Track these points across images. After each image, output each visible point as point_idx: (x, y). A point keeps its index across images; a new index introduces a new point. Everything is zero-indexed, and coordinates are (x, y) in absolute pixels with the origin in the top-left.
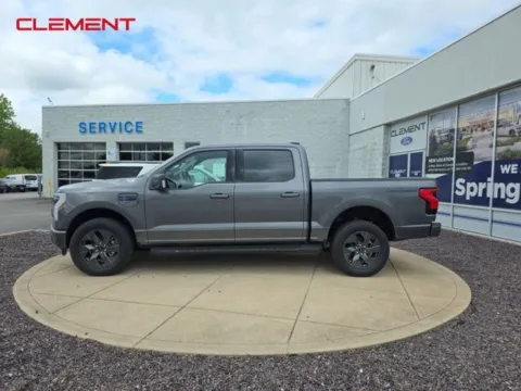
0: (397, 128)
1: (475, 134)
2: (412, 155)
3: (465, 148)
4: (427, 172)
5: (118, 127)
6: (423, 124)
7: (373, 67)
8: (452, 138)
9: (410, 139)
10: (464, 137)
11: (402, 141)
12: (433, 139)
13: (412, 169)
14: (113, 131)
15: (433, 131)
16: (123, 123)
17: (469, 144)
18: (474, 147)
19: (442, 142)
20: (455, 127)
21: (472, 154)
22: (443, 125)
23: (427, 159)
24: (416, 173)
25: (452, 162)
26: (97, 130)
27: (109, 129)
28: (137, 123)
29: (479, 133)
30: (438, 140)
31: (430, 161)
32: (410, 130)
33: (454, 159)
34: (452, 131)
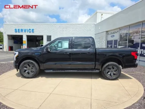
0: (110, 33)
1: (134, 35)
2: (114, 40)
3: (131, 39)
4: (119, 46)
5: (26, 31)
6: (118, 31)
7: (102, 15)
8: (127, 36)
9: (114, 36)
10: (131, 35)
11: (111, 36)
12: (121, 36)
13: (114, 44)
14: (25, 31)
15: (121, 34)
16: (28, 29)
17: (132, 38)
18: (134, 38)
19: (124, 37)
20: (128, 32)
21: (133, 40)
22: (124, 32)
23: (119, 42)
24: (115, 46)
25: (127, 43)
26: (20, 31)
27: (24, 31)
28: (32, 29)
29: (136, 34)
30: (123, 36)
31: (120, 42)
32: (114, 33)
33: (127, 42)
34: (127, 33)
